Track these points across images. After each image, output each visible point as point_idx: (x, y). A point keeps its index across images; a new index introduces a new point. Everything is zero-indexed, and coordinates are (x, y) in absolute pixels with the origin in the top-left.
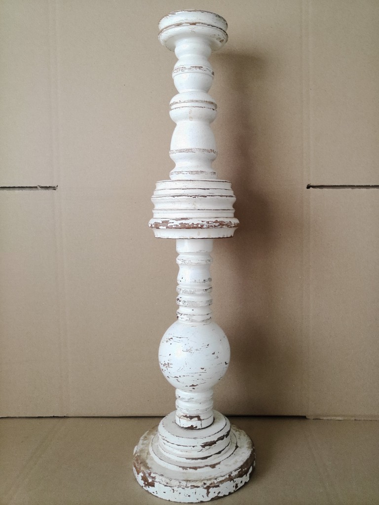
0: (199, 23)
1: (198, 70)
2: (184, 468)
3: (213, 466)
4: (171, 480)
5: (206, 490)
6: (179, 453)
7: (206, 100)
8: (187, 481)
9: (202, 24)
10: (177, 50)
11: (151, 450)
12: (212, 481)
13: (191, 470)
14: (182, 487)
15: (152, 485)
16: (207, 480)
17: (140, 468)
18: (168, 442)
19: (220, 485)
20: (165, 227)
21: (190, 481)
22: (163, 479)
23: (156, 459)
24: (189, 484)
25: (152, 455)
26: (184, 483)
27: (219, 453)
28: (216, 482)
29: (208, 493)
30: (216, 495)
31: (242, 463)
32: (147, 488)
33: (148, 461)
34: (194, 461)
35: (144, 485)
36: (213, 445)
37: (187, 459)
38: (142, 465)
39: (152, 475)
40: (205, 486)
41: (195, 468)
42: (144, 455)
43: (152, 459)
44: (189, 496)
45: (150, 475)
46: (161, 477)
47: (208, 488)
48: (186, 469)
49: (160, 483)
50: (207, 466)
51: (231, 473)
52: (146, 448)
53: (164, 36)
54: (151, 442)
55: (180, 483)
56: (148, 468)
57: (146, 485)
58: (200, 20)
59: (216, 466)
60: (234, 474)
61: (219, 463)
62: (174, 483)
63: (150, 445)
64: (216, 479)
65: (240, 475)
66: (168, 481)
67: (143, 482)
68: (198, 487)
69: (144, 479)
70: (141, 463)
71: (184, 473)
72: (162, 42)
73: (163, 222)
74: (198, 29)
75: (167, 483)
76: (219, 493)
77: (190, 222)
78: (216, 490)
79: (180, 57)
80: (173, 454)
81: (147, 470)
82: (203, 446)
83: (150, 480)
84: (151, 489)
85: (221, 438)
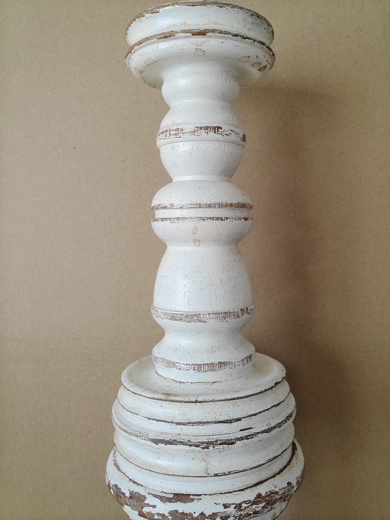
0: (214, 31)
1: (212, 134)
7: (229, 202)
9: (221, 32)
10: (166, 90)
53: (137, 60)
58: (215, 23)
72: (134, 72)
74: (211, 44)
79: (173, 104)
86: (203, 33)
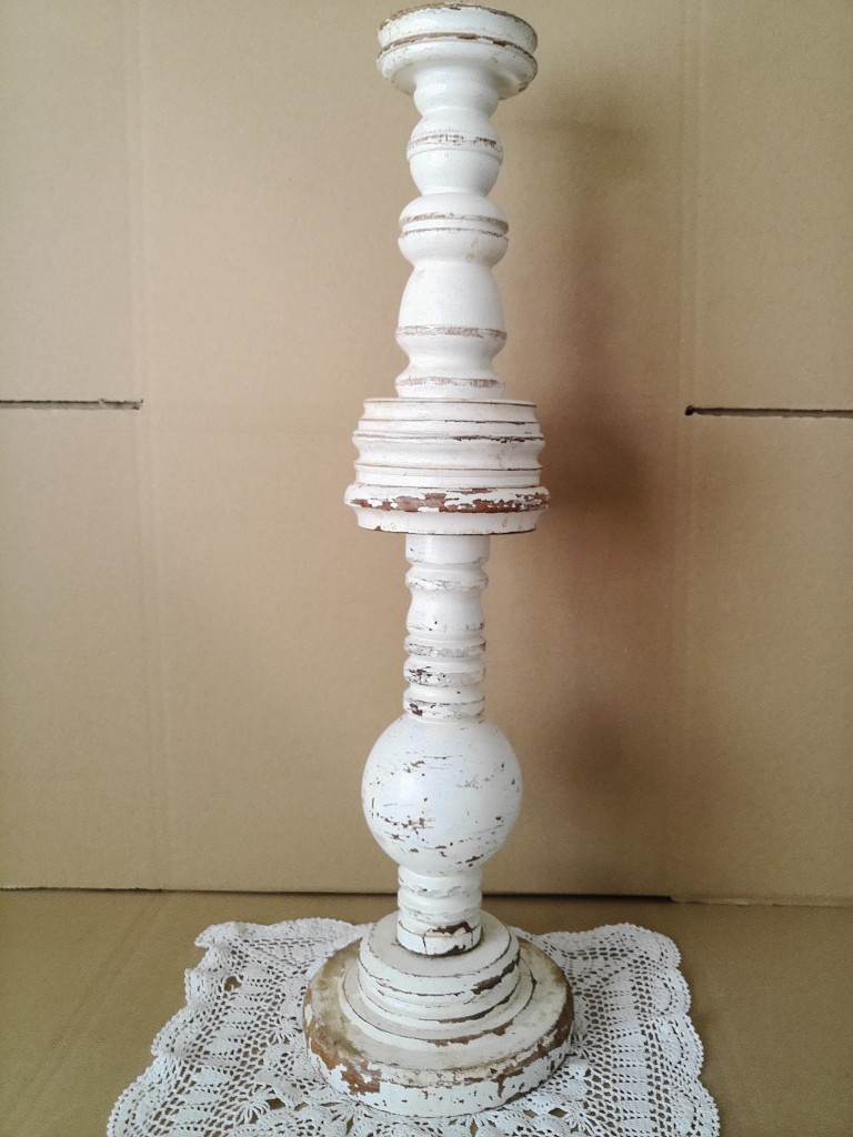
2: (439, 1043)
3: (500, 1031)
4: (417, 1072)
5: (497, 1084)
6: (421, 1010)
8: (455, 1070)
11: (347, 1010)
12: (508, 1063)
13: (456, 1045)
14: (446, 1084)
15: (374, 1088)
16: (497, 1062)
17: (336, 1056)
18: (395, 990)
19: (525, 1069)
20: (437, 510)
21: (460, 1069)
22: (400, 1072)
23: (368, 1030)
24: (460, 1077)
25: (355, 1021)
26: (449, 1076)
27: (506, 1000)
28: (515, 1064)
29: (501, 1088)
30: (516, 1090)
31: (556, 1017)
32: (359, 1097)
33: (349, 1037)
34: (458, 1024)
35: (349, 1091)
36: (496, 987)
37: (441, 1022)
38: (339, 1047)
39: (371, 1067)
40: (495, 1077)
41: (464, 1040)
42: (336, 1025)
43: (358, 1032)
44: (462, 1101)
45: (364, 1066)
46: (393, 1070)
47: (500, 1079)
48: (443, 1045)
49: (393, 1083)
50: (486, 1032)
51: (542, 1040)
52: (335, 1008)
54: (341, 992)
55: (439, 1076)
56: (357, 1052)
57: (354, 1090)
59: (507, 1029)
60: (548, 1041)
61: (510, 1023)
62: (425, 1078)
63: (341, 999)
64: (514, 1058)
65: (557, 1043)
66: (412, 1075)
67: (346, 1084)
68: (480, 1080)
69: (351, 1078)
70: (335, 1044)
71: (440, 1053)
73: (428, 497)
75: (411, 1081)
76: (523, 1085)
77: (495, 497)
78: (516, 1080)
80: (408, 1015)
81: (357, 1058)
82: (477, 992)
83: (367, 1079)
84: (369, 1098)
85: (509, 970)
86: (502, 44)
